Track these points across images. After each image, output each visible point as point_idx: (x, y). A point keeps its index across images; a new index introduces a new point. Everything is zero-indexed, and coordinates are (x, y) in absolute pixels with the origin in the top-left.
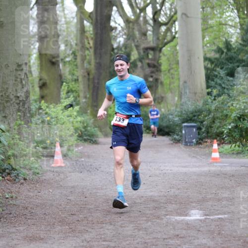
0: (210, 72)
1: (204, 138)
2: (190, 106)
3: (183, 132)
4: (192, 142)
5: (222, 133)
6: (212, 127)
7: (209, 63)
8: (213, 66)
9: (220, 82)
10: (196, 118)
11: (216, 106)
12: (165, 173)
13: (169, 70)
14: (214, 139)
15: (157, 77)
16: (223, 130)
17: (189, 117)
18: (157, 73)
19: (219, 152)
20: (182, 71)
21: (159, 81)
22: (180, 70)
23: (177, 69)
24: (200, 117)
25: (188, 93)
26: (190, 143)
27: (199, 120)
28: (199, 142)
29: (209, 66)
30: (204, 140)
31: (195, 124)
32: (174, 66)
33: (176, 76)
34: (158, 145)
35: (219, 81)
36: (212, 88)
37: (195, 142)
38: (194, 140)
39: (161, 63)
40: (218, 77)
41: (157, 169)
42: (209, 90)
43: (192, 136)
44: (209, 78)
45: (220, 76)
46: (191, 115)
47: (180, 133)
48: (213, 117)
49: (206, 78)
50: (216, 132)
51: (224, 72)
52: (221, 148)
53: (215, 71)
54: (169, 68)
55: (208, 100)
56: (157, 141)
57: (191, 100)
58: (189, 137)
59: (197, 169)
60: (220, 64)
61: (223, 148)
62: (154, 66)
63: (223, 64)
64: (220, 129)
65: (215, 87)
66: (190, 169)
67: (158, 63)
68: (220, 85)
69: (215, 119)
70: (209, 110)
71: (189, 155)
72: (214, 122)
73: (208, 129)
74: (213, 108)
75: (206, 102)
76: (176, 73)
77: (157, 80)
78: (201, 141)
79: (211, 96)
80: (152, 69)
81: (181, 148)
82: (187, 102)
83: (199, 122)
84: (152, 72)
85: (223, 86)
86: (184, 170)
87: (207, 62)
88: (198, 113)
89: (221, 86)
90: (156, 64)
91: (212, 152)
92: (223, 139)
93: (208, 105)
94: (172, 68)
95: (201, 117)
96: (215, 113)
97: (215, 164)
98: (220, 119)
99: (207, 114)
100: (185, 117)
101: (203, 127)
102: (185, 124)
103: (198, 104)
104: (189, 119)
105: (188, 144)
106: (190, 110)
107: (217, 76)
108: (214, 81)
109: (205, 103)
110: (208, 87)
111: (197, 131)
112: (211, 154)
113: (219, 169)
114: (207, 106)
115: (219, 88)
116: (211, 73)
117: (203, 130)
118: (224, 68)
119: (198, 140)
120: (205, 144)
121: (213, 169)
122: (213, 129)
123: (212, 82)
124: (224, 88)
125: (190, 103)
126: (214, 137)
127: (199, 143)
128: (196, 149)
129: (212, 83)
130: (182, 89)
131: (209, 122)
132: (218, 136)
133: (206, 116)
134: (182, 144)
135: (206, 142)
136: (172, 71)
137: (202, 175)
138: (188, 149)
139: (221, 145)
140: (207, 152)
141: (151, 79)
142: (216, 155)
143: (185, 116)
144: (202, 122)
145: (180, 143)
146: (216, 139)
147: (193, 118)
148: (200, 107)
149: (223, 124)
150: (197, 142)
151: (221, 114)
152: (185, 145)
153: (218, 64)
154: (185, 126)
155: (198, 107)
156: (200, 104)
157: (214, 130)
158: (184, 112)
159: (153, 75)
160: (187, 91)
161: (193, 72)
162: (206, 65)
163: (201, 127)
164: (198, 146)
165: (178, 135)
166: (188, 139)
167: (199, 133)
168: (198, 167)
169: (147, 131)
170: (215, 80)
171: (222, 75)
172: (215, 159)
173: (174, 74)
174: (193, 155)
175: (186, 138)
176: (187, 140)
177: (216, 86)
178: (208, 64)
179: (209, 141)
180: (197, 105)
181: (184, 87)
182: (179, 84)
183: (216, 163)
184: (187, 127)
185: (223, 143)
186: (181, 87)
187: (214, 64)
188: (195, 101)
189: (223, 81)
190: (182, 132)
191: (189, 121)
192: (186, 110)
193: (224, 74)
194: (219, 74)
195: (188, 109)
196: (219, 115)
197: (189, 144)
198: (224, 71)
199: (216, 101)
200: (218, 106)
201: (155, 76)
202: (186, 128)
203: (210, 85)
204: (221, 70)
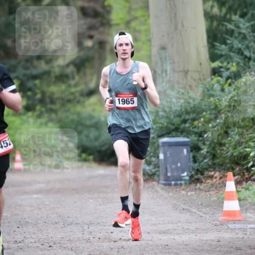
0: (218, 25)
1: (207, 169)
2: (174, 100)
3: (161, 156)
4: (181, 179)
5: (246, 157)
6: (224, 145)
7: (216, 4)
8: (224, 10)
9: (240, 45)
10: (187, 125)
11: (232, 97)
12: (122, 247)
13: (128, 23)
14: (228, 170)
15: (102, 38)
16: (248, 150)
17: (173, 125)
18: (101, 29)
19: (240, 200)
20: (156, 24)
21: (108, 47)
22: (151, 20)
23: (146, 20)
24: (196, 123)
25: (168, 72)
26: (177, 180)
27: (195, 130)
28: (196, 177)
29: (216, 10)
30: (206, 173)
31: (186, 139)
32: (139, 13)
33: (143, 37)
34: (106, 187)
35: (237, 44)
36: (222, 59)
37: (187, 178)
38: (185, 174)
39: (110, 6)
40: (236, 35)
41: (105, 238)
42: (216, 64)
43: (179, 165)
44: (214, 37)
45: (240, 33)
46: (177, 121)
47: (153, 159)
48: (225, 123)
49: (209, 37)
50: (232, 155)
51: (248, 24)
52: (243, 190)
53: (230, 21)
54: (128, 18)
55: (213, 85)
56: (103, 176)
57: (176, 86)
58: (173, 167)
59: (192, 236)
60: (239, 6)
61: (247, 189)
62: (96, 14)
63: (246, 7)
64: (240, 149)
65: (228, 58)
66: (177, 237)
67: (104, 7)
68: (240, 52)
69: (228, 127)
70: (216, 107)
71: (175, 207)
72: (226, 132)
73: (214, 149)
74: (224, 103)
75: (208, 91)
76: (143, 28)
77: (102, 44)
78: (199, 176)
79: (221, 76)
80: (90, 21)
81: (157, 191)
82: (169, 92)
83: (196, 133)
84: (91, 28)
85: (247, 53)
86: (165, 239)
87: (210, 3)
88: (192, 116)
89: (242, 54)
90: (99, 9)
91: (223, 199)
92: (248, 170)
93: (212, 96)
94: (136, 18)
95: (199, 123)
96: (229, 115)
97: (231, 226)
98: (240, 127)
99: (213, 116)
100: (165, 124)
101: (204, 144)
102: (165, 139)
103: (192, 94)
104: (172, 127)
105: (171, 182)
106: (174, 109)
107: (233, 31)
108: (226, 44)
109: (208, 93)
110: (213, 57)
111: (191, 154)
112: (223, 203)
113: (240, 235)
114: (212, 99)
115: (237, 58)
116: (221, 27)
117: (204, 150)
118: (249, 15)
119: (193, 173)
120: (209, 181)
121: (227, 235)
122: (225, 148)
123: (223, 46)
124: (250, 59)
125: (173, 94)
126: (229, 165)
127: (194, 180)
128: (189, 194)
129: (223, 49)
130: (157, 63)
131: (216, 135)
132: (237, 164)
133: (209, 121)
134: (158, 183)
135: (211, 177)
136: (133, 24)
137: (202, 250)
138: (171, 194)
139: (244, 184)
140: (214, 198)
141: (89, 43)
142: (232, 205)
143: (164, 122)
144: (200, 135)
145: (154, 180)
146: (233, 169)
147: (183, 125)
148: (196, 102)
149: (247, 137)
150: (191, 177)
151: (242, 116)
152: (165, 185)
153: (235, 7)
154: (164, 143)
155: (191, 101)
156: (196, 95)
157: (229, 151)
158: (161, 113)
159: (93, 33)
160: (168, 68)
161: (179, 27)
162: (209, 9)
163: (200, 144)
164: (193, 186)
165: (149, 163)
166: (172, 172)
167: (194, 157)
168: (193, 232)
169: (84, 156)
170: (229, 42)
171: (244, 31)
172: (230, 214)
173: (139, 31)
174: (184, 206)
175: (166, 169)
176: (169, 174)
177: (232, 54)
178: (212, 7)
179: (217, 174)
180: (190, 97)
181: (161, 59)
182: (150, 51)
183: (234, 222)
184: (170, 145)
185: (247, 180)
186: (153, 58)
187: (227, 6)
188: (184, 88)
189: (247, 42)
190: (158, 157)
191: (174, 134)
192: (167, 110)
193: (247, 27)
194: (238, 27)
195: (171, 108)
196: (237, 118)
197: (173, 183)
198: (249, 21)
199: (232, 89)
200: (236, 98)
201: (97, 36)
202: (166, 148)
203: (216, 51)
204: (241, 20)
